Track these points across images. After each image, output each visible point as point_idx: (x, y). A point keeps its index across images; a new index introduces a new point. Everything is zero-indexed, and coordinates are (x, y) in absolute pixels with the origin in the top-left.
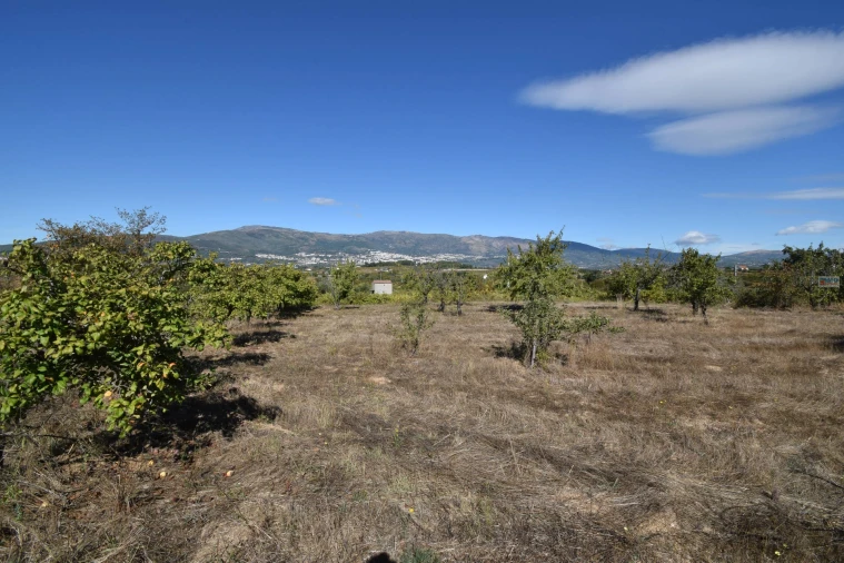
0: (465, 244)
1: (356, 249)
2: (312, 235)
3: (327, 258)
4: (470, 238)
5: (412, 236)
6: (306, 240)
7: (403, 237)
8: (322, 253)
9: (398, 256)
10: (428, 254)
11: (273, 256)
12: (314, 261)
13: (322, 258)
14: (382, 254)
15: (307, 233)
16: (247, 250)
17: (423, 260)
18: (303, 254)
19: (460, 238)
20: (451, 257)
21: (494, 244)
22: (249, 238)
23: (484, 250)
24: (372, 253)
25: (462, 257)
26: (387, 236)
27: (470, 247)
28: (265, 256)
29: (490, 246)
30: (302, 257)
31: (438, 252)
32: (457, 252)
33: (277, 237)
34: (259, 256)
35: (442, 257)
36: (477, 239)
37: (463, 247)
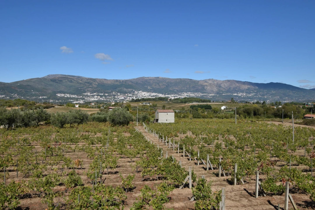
0: (202, 85)
1: (125, 89)
2: (94, 80)
3: (105, 96)
4: (205, 81)
5: (164, 80)
6: (91, 84)
7: (158, 81)
8: (102, 93)
9: (154, 94)
10: (175, 93)
11: (68, 95)
12: (95, 99)
13: (101, 96)
14: (143, 93)
15: (91, 79)
16: (50, 91)
17: (172, 97)
18: (89, 94)
19: (198, 81)
20: (192, 95)
21: (222, 85)
22: (52, 83)
23: (215, 89)
24: (136, 92)
25: (199, 95)
26: (146, 81)
27: (206, 87)
28: (63, 95)
29: (220, 86)
30: (87, 96)
31: (182, 91)
32: (197, 91)
33: (71, 82)
34: (59, 95)
35: (184, 95)
36: (210, 82)
37: (200, 88)
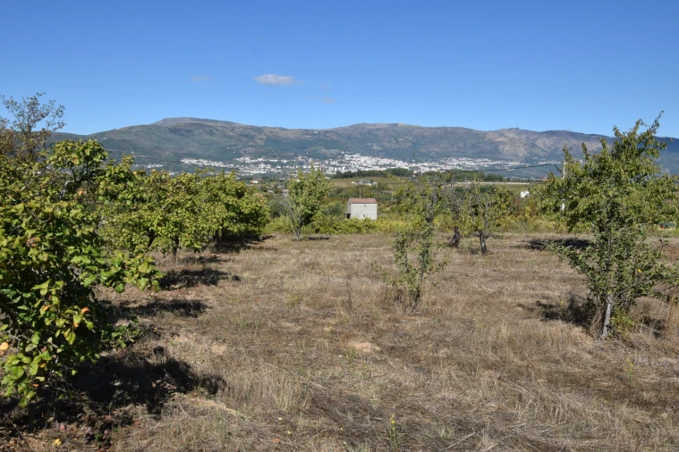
0: (492, 142)
1: (324, 150)
2: (259, 130)
3: (282, 165)
4: (501, 133)
5: (408, 130)
6: (252, 138)
7: (394, 132)
8: (274, 157)
9: (386, 161)
10: (434, 160)
11: (205, 162)
12: (262, 169)
13: (273, 165)
14: (363, 159)
15: (252, 128)
16: (168, 153)
17: (424, 168)
18: (248, 160)
19: (485, 133)
20: (469, 164)
21: (539, 143)
22: (171, 136)
23: (522, 152)
24: (347, 157)
25: (485, 163)
26: (370, 132)
27: (501, 147)
28: (194, 161)
29: (533, 145)
30: (244, 164)
31: (448, 156)
32: (481, 155)
33: (211, 133)
34: (186, 161)
35: (453, 164)
36: (511, 135)
37: (488, 148)
